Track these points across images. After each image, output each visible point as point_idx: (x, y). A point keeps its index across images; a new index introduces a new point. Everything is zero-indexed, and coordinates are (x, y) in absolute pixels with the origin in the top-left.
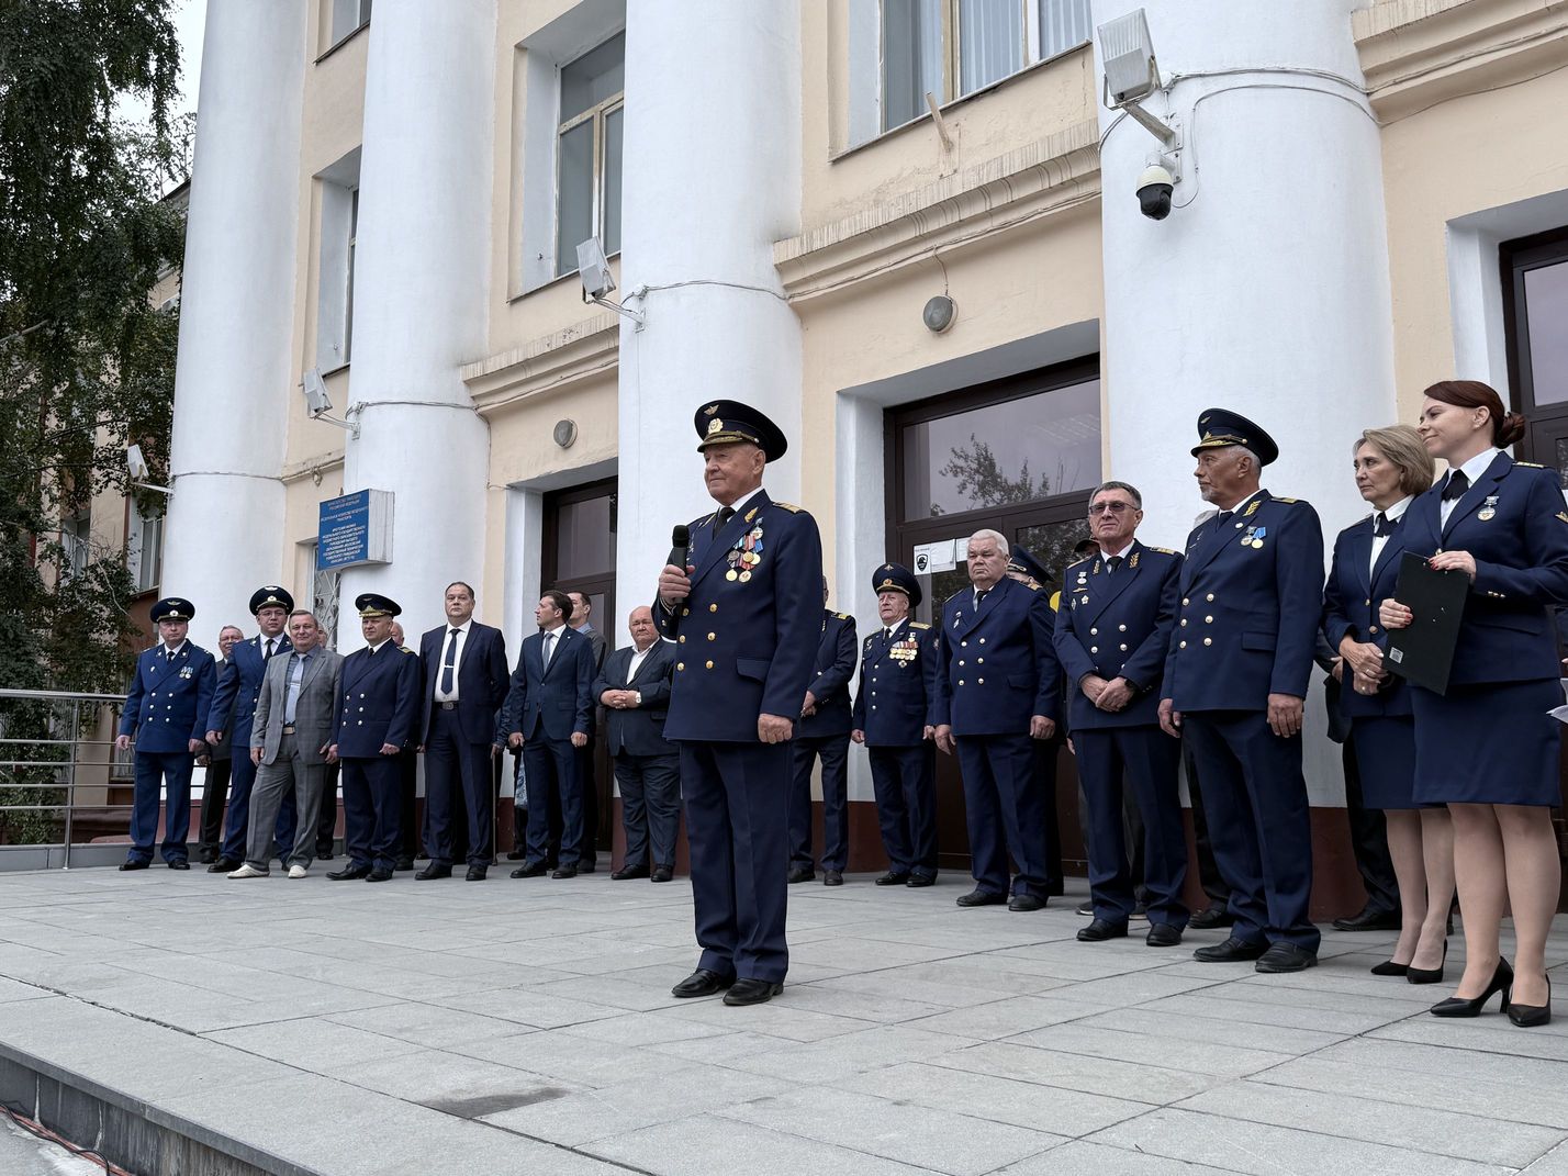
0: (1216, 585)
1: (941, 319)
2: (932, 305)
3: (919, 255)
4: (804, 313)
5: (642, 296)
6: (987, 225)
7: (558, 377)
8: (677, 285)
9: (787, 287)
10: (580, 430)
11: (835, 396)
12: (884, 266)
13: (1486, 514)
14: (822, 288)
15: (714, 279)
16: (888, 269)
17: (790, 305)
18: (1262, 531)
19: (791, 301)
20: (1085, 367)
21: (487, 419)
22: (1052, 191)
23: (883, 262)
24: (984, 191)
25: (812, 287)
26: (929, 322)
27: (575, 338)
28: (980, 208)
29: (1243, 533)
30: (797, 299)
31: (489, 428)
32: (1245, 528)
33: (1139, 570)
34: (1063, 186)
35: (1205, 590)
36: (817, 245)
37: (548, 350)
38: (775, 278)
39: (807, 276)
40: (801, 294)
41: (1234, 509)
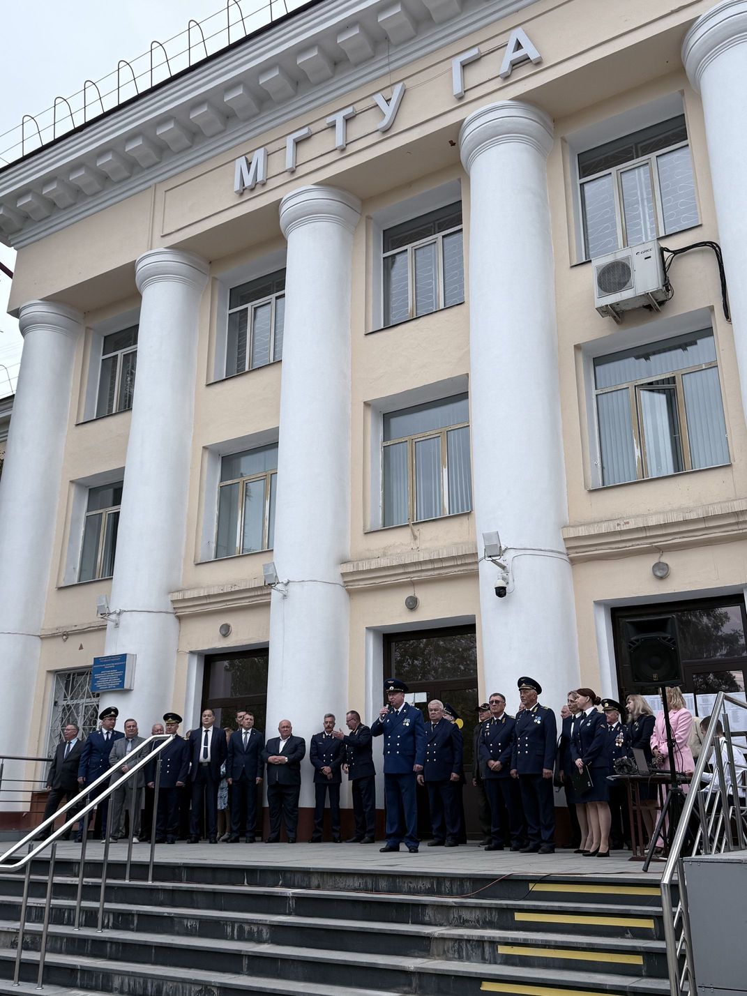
0: (528, 734)
1: (412, 604)
2: (408, 599)
3: (403, 579)
4: (351, 593)
5: (286, 584)
6: (432, 573)
7: (225, 604)
8: (303, 581)
9: (345, 582)
10: (233, 628)
11: (365, 629)
12: (389, 581)
13: (589, 724)
14: (361, 585)
15: (317, 580)
16: (391, 582)
17: (345, 589)
18: (540, 718)
19: (346, 587)
20: (470, 629)
21: (179, 618)
22: (458, 566)
23: (388, 579)
24: (432, 561)
25: (357, 583)
26: (407, 605)
27: (237, 589)
28: (430, 567)
29: (534, 718)
30: (349, 587)
31: (180, 622)
32: (534, 716)
34: (462, 565)
35: (525, 736)
36: (360, 569)
37: (221, 592)
38: (341, 578)
39: (355, 579)
40: (351, 586)
41: (531, 710)
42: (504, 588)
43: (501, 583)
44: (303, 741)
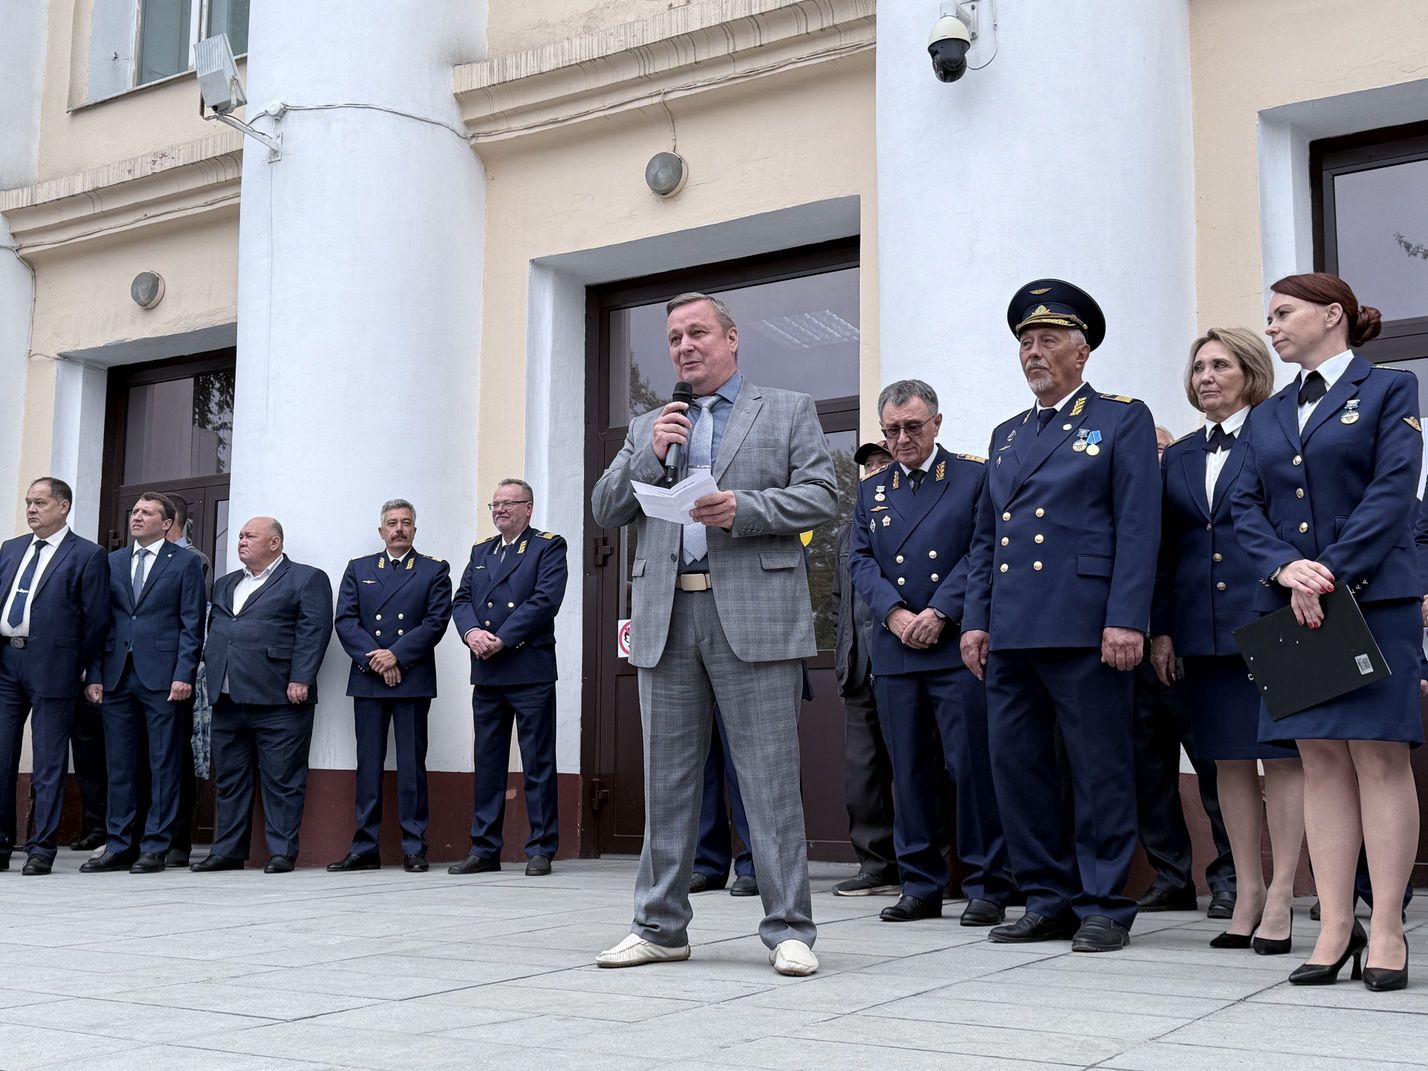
0: (1047, 498)
1: (667, 181)
2: (657, 164)
3: (643, 99)
4: (490, 160)
5: (280, 116)
6: (729, 71)
7: (140, 215)
8: (329, 107)
9: (468, 124)
10: (170, 285)
11: (528, 266)
12: (597, 109)
13: (1350, 418)
14: (516, 129)
15: (377, 103)
16: (602, 114)
17: (471, 147)
18: (1097, 435)
19: (473, 141)
20: (843, 251)
21: (31, 264)
22: (808, 38)
23: (595, 105)
24: (727, 29)
25: (503, 126)
26: (653, 182)
27: (168, 164)
28: (721, 50)
29: (1073, 436)
30: (481, 140)
31: (34, 277)
32: (1075, 431)
33: (947, 484)
34: (823, 34)
35: (1032, 501)
36: (512, 75)
37: (129, 178)
38: (455, 111)
39: (497, 109)
40: (488, 134)
41: (1058, 407)
42: (962, 45)
43: (952, 29)
44: (320, 578)
